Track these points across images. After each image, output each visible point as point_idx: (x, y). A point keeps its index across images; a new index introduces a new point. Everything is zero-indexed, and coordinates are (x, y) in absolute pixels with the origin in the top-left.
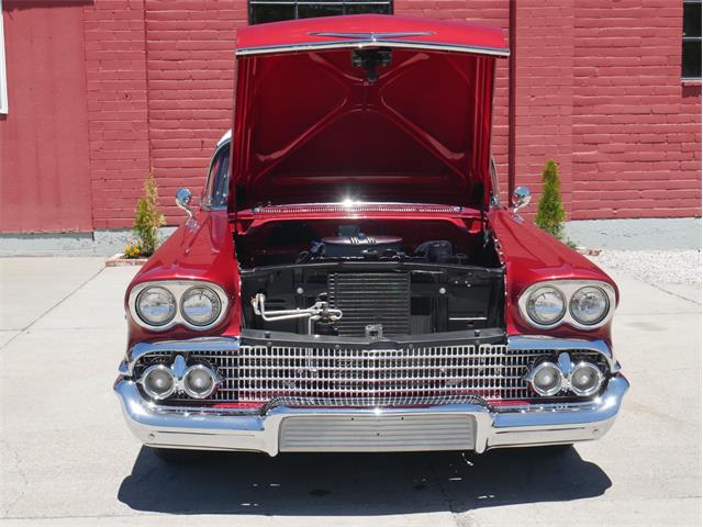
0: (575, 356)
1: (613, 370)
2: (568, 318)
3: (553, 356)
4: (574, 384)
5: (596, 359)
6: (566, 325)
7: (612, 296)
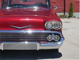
0: (55, 34)
1: (61, 37)
2: (53, 28)
3: (51, 34)
4: (54, 39)
5: (59, 35)
6: (53, 29)
7: (61, 24)
